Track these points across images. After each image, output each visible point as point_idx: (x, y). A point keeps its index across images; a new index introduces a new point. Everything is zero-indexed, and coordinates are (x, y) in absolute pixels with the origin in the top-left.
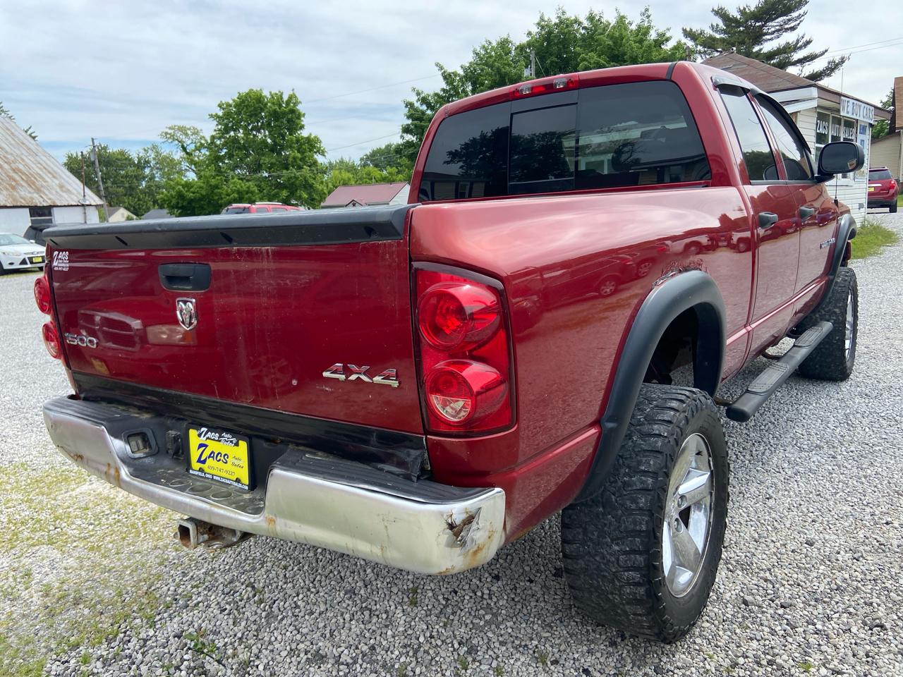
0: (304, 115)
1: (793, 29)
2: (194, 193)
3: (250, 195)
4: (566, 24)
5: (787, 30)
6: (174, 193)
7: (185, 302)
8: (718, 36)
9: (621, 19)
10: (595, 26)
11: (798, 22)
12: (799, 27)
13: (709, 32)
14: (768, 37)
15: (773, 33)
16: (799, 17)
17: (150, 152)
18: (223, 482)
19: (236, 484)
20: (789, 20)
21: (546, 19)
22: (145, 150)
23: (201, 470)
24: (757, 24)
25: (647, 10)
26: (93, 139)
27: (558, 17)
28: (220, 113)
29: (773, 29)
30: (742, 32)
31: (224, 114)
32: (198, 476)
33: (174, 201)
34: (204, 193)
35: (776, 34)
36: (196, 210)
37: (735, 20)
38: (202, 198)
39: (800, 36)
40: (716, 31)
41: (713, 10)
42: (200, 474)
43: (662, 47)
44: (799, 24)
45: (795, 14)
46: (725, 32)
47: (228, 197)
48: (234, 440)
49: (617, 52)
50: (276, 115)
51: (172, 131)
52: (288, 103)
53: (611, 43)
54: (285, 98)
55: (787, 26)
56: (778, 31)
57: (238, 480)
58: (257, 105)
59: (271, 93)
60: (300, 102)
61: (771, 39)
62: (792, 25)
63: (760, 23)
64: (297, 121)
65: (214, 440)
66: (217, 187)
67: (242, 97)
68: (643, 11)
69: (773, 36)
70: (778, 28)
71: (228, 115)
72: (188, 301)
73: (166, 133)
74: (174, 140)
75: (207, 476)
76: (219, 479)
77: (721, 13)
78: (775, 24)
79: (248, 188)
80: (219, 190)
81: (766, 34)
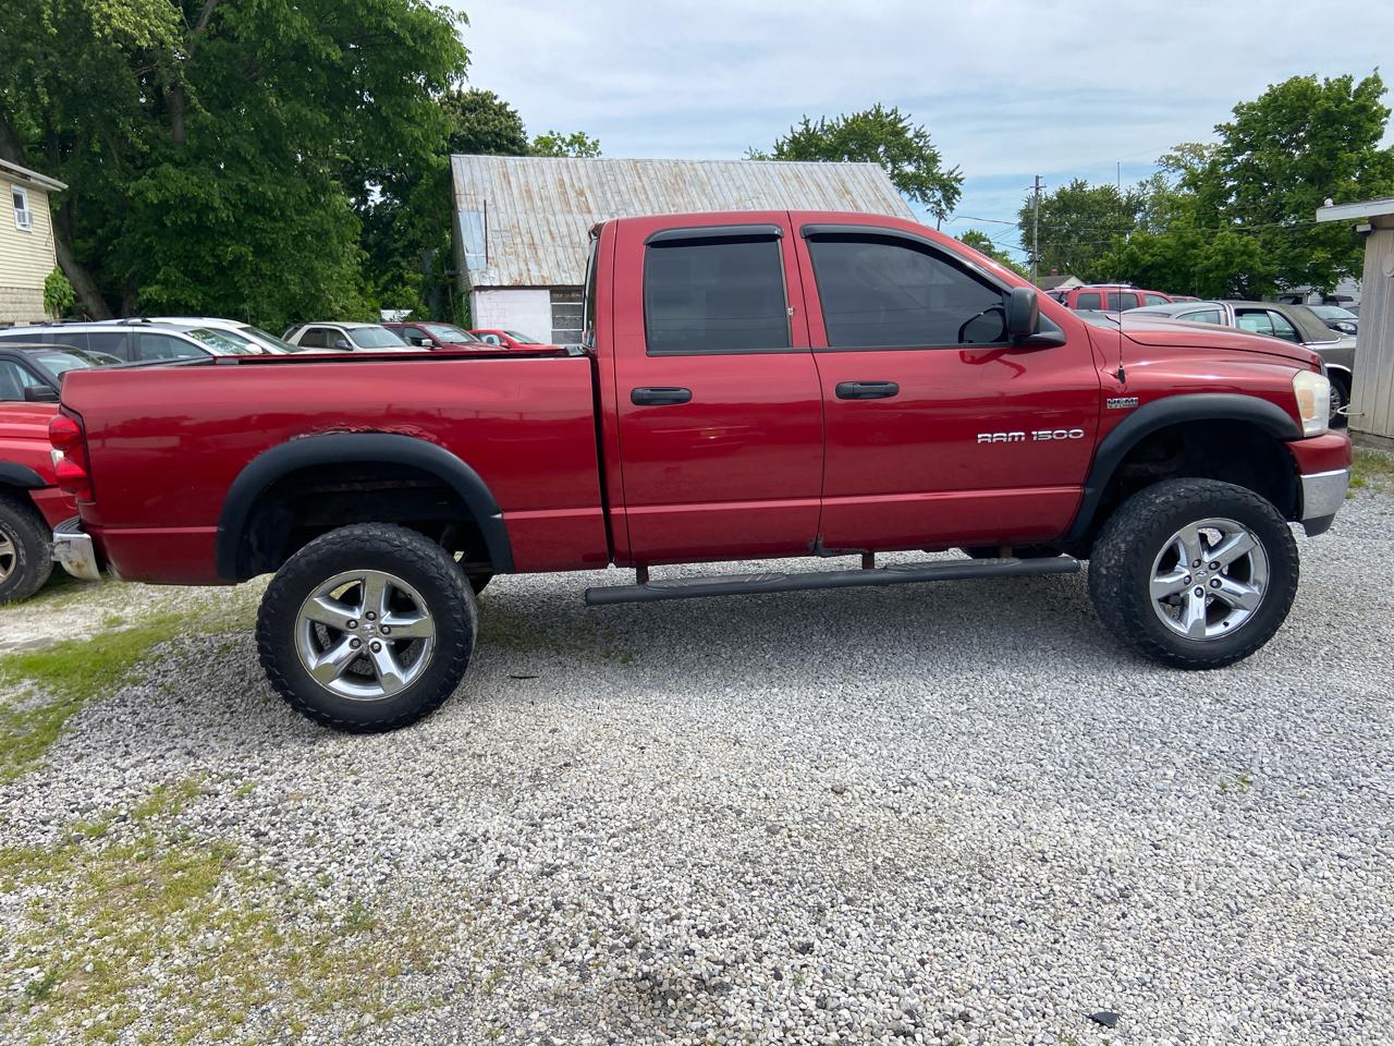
0: (1389, 112)
2: (1153, 255)
3: (1245, 257)
6: (1123, 257)
17: (1149, 186)
22: (1142, 184)
26: (1037, 178)
28: (1234, 122)
31: (1240, 124)
33: (1121, 269)
34: (1169, 254)
36: (1153, 282)
38: (1168, 262)
47: (1206, 262)
50: (1328, 118)
51: (1178, 154)
52: (1358, 93)
54: (1354, 86)
58: (1296, 105)
59: (1327, 80)
60: (1385, 90)
64: (1369, 125)
66: (1194, 245)
67: (1274, 92)
71: (1244, 126)
73: (1169, 158)
74: (1179, 167)
79: (1246, 246)
80: (1195, 251)
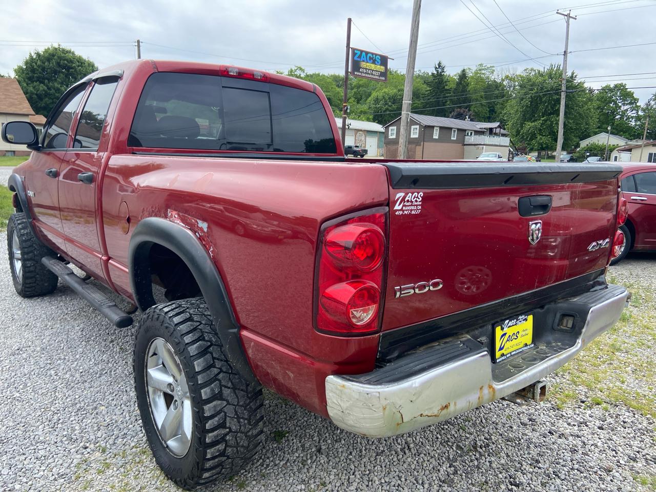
18: (518, 353)
19: (526, 348)
23: (503, 355)
32: (503, 360)
42: (503, 358)
48: (526, 317)
57: (526, 345)
65: (512, 325)
75: (508, 356)
76: (515, 352)
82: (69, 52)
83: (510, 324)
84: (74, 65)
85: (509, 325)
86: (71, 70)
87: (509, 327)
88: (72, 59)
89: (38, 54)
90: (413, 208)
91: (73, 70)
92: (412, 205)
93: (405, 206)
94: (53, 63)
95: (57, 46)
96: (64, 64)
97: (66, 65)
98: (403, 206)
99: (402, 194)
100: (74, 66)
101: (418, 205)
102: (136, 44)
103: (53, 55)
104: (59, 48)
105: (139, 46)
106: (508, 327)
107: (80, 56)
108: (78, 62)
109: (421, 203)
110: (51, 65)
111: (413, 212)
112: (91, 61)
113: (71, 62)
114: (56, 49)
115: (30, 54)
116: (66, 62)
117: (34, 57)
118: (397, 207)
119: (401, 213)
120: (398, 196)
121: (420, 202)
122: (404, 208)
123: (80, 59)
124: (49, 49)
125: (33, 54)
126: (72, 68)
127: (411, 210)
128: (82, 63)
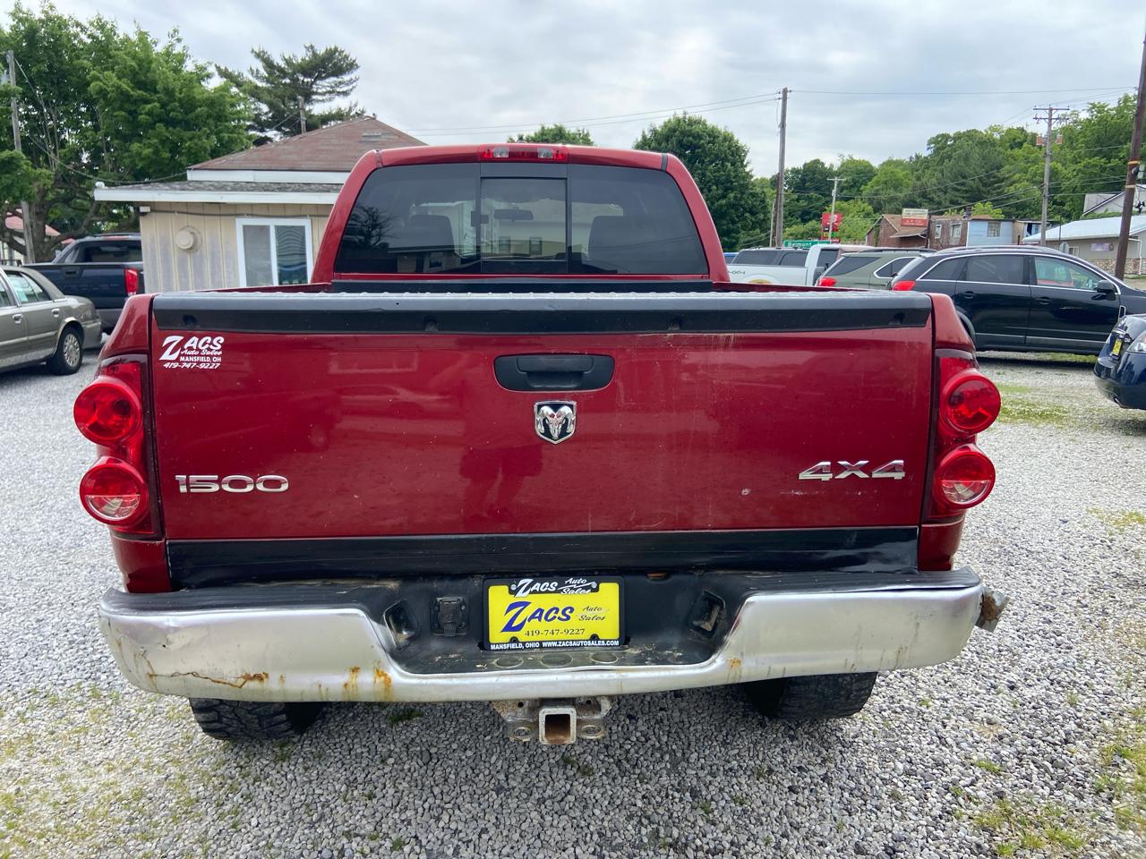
1: (345, 93)
4: (57, 25)
5: (339, 93)
7: (556, 407)
8: (260, 84)
9: (143, 36)
10: (109, 37)
11: (351, 87)
12: (352, 93)
13: (248, 76)
14: (320, 98)
15: (324, 94)
16: (351, 82)
18: (564, 646)
19: (589, 644)
20: (340, 83)
21: (25, 10)
24: (306, 80)
25: (175, 31)
27: (44, 12)
29: (324, 90)
30: (289, 85)
32: (506, 650)
35: (327, 96)
37: (281, 70)
39: (354, 103)
40: (257, 77)
41: (253, 51)
42: (513, 646)
43: (202, 83)
44: (351, 90)
45: (346, 78)
46: (268, 81)
48: (594, 585)
49: (143, 78)
53: (133, 63)
55: (338, 90)
56: (330, 92)
61: (323, 101)
62: (345, 89)
63: (309, 80)
65: (547, 592)
68: (172, 32)
69: (324, 98)
70: (329, 89)
72: (562, 405)
76: (554, 644)
77: (261, 56)
78: (326, 84)
81: (316, 93)
82: (698, 122)
83: (537, 586)
84: (702, 142)
85: (534, 588)
86: (697, 151)
87: (535, 592)
88: (701, 133)
89: (654, 132)
90: (202, 359)
91: (700, 150)
92: (199, 355)
93: (185, 355)
94: (672, 143)
95: (681, 116)
96: (688, 142)
97: (691, 143)
98: (180, 355)
99: (179, 338)
100: (703, 144)
101: (214, 356)
102: (781, 96)
103: (675, 131)
104: (685, 118)
105: (785, 99)
106: (531, 593)
107: (713, 127)
108: (710, 136)
109: (220, 353)
110: (670, 145)
111: (202, 366)
112: (729, 131)
113: (699, 137)
114: (679, 120)
115: (644, 132)
116: (691, 138)
117: (648, 137)
118: (166, 356)
119: (176, 365)
120: (168, 340)
121: (218, 351)
122: (182, 359)
123: (712, 131)
124: (669, 121)
125: (646, 133)
126: (699, 148)
127: (199, 363)
128: (714, 138)
